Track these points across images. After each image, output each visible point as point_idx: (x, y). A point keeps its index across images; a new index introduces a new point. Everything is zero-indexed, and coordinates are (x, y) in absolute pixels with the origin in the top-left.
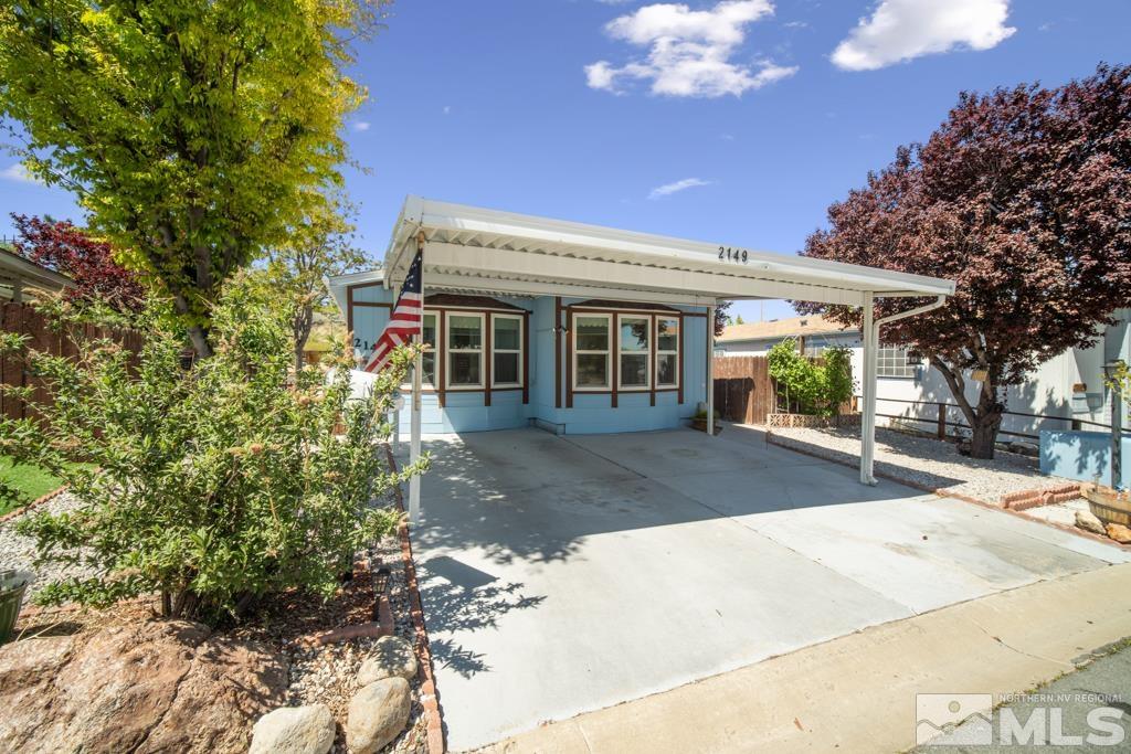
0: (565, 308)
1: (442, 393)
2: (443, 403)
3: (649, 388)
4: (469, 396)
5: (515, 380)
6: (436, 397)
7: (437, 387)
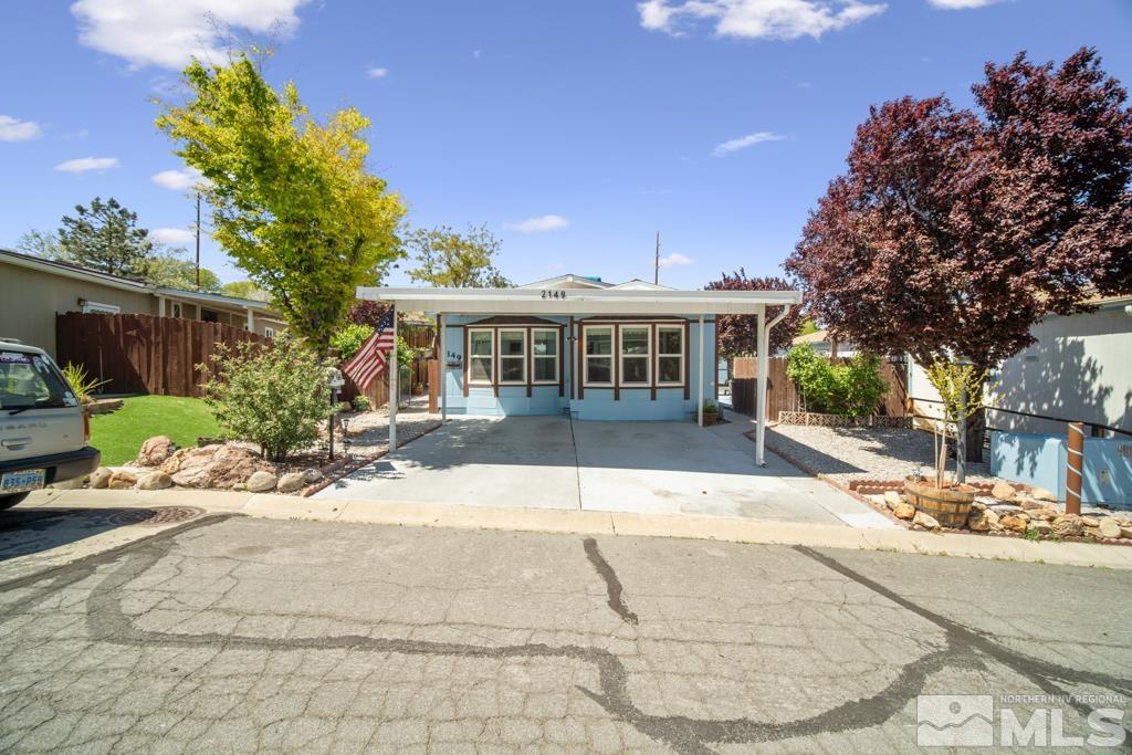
0: (576, 322)
1: (496, 387)
2: (497, 395)
3: (650, 385)
4: (516, 390)
5: (553, 378)
6: (492, 390)
7: (493, 383)
